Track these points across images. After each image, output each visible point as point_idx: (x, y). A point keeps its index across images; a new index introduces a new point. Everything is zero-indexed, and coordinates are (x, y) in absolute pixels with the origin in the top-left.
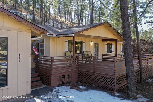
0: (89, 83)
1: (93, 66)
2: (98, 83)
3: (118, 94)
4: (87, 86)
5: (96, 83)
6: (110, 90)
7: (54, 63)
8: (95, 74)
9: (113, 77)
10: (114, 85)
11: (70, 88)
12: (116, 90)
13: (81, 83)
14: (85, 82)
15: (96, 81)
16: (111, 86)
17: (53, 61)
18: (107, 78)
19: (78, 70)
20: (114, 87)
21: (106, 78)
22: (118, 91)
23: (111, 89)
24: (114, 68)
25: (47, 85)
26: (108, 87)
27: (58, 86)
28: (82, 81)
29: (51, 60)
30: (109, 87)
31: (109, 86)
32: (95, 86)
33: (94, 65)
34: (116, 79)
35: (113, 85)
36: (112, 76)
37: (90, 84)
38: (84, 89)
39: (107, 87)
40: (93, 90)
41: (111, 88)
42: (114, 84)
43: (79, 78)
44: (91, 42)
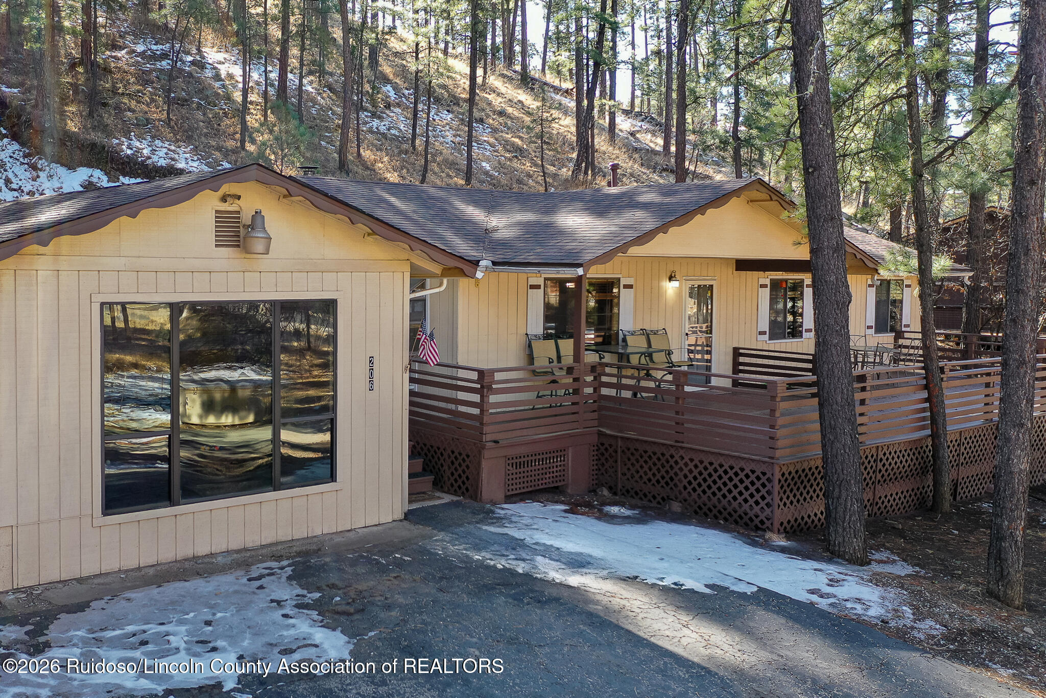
0: (654, 497)
1: (673, 415)
2: (695, 495)
3: (783, 543)
4: (644, 508)
5: (685, 494)
6: (752, 525)
7: (493, 399)
8: (682, 452)
9: (764, 468)
10: (768, 505)
11: (566, 511)
12: (776, 525)
13: (615, 494)
14: (632, 493)
15: (685, 488)
16: (757, 509)
17: (490, 388)
18: (736, 474)
19: (600, 434)
20: (768, 511)
21: (731, 473)
22: (785, 531)
23: (757, 521)
24: (772, 427)
25: (459, 492)
26: (740, 511)
27: (511, 498)
28: (620, 486)
29: (479, 386)
30: (746, 514)
31: (746, 507)
32: (679, 510)
33: (677, 413)
34: (778, 475)
35: (763, 504)
36: (758, 461)
37: (659, 499)
38: (628, 517)
39: (735, 512)
40: (667, 522)
41: (757, 516)
42: (768, 499)
43: (603, 470)
44: (671, 279)
